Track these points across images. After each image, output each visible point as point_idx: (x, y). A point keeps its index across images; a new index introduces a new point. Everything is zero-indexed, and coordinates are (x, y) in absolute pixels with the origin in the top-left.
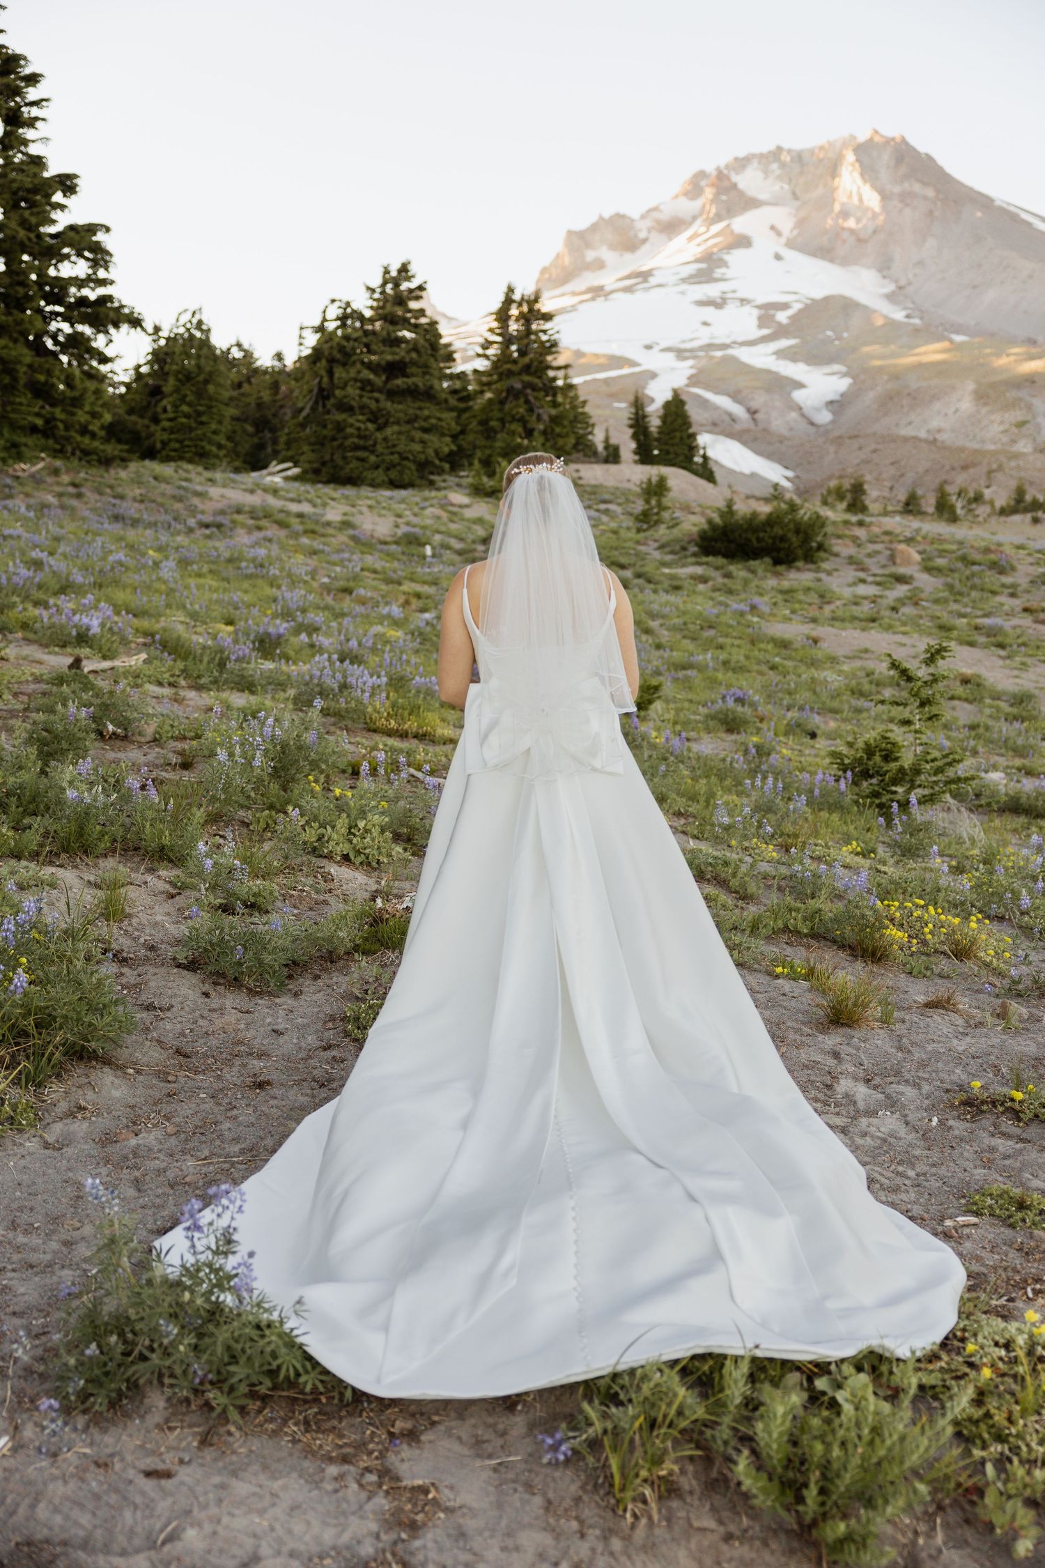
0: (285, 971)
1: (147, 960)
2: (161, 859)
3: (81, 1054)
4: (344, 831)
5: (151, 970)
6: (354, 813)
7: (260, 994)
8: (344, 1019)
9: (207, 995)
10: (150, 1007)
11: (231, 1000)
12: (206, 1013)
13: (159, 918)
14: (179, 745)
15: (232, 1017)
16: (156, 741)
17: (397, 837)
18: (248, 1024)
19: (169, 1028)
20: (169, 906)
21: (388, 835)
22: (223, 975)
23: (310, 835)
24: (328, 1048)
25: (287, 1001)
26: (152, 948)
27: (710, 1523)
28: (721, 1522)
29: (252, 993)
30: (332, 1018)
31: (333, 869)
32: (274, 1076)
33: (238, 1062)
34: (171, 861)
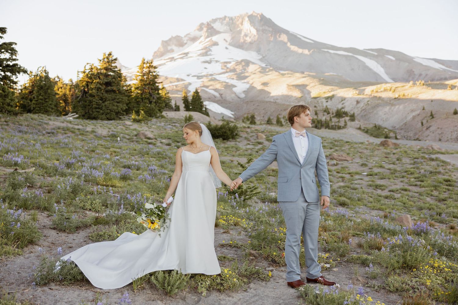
0: (76, 229)
1: (43, 228)
2: (45, 210)
3: (31, 242)
4: (90, 204)
5: (45, 230)
6: (92, 200)
7: (70, 233)
8: (89, 236)
9: (58, 234)
10: (45, 236)
11: (63, 234)
12: (58, 237)
13: (45, 221)
14: (47, 188)
15: (64, 237)
16: (40, 187)
17: (103, 205)
18: (67, 239)
19: (50, 240)
20: (48, 219)
21: (101, 204)
22: (62, 230)
23: (81, 205)
24: (86, 241)
25: (76, 234)
26: (44, 226)
27: (150, 293)
28: (152, 292)
29: (68, 233)
30: (86, 237)
31: (87, 212)
32: (74, 246)
33: (65, 244)
34: (47, 210)
